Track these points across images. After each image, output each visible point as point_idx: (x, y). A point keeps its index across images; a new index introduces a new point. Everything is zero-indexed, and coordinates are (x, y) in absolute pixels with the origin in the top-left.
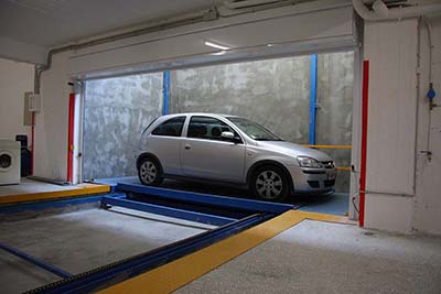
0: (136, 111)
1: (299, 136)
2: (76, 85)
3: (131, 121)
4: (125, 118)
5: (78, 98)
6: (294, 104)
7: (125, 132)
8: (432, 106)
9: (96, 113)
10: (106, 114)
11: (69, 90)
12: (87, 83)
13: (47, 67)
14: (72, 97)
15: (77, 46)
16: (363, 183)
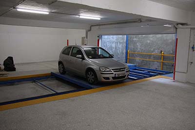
0: (117, 43)
1: (171, 52)
2: (100, 37)
3: (115, 46)
4: (114, 45)
5: (100, 40)
6: (170, 41)
7: (114, 49)
9: (105, 44)
10: (108, 44)
11: (98, 38)
12: (103, 36)
13: (90, 30)
14: (98, 40)
15: (99, 25)
16: (175, 69)
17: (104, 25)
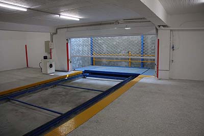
2: (68, 40)
5: (69, 44)
8: (173, 50)
11: (66, 42)
12: (71, 39)
14: (67, 44)
15: (68, 27)
16: (158, 68)
17: (74, 27)
